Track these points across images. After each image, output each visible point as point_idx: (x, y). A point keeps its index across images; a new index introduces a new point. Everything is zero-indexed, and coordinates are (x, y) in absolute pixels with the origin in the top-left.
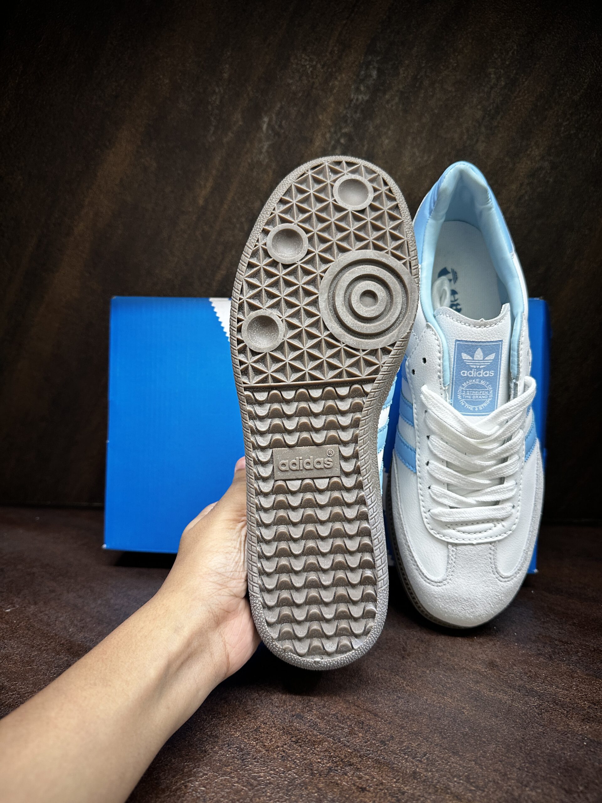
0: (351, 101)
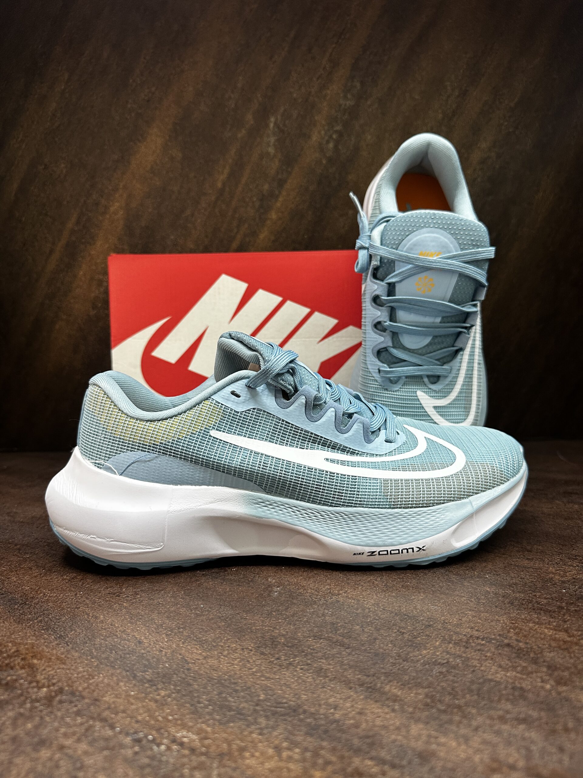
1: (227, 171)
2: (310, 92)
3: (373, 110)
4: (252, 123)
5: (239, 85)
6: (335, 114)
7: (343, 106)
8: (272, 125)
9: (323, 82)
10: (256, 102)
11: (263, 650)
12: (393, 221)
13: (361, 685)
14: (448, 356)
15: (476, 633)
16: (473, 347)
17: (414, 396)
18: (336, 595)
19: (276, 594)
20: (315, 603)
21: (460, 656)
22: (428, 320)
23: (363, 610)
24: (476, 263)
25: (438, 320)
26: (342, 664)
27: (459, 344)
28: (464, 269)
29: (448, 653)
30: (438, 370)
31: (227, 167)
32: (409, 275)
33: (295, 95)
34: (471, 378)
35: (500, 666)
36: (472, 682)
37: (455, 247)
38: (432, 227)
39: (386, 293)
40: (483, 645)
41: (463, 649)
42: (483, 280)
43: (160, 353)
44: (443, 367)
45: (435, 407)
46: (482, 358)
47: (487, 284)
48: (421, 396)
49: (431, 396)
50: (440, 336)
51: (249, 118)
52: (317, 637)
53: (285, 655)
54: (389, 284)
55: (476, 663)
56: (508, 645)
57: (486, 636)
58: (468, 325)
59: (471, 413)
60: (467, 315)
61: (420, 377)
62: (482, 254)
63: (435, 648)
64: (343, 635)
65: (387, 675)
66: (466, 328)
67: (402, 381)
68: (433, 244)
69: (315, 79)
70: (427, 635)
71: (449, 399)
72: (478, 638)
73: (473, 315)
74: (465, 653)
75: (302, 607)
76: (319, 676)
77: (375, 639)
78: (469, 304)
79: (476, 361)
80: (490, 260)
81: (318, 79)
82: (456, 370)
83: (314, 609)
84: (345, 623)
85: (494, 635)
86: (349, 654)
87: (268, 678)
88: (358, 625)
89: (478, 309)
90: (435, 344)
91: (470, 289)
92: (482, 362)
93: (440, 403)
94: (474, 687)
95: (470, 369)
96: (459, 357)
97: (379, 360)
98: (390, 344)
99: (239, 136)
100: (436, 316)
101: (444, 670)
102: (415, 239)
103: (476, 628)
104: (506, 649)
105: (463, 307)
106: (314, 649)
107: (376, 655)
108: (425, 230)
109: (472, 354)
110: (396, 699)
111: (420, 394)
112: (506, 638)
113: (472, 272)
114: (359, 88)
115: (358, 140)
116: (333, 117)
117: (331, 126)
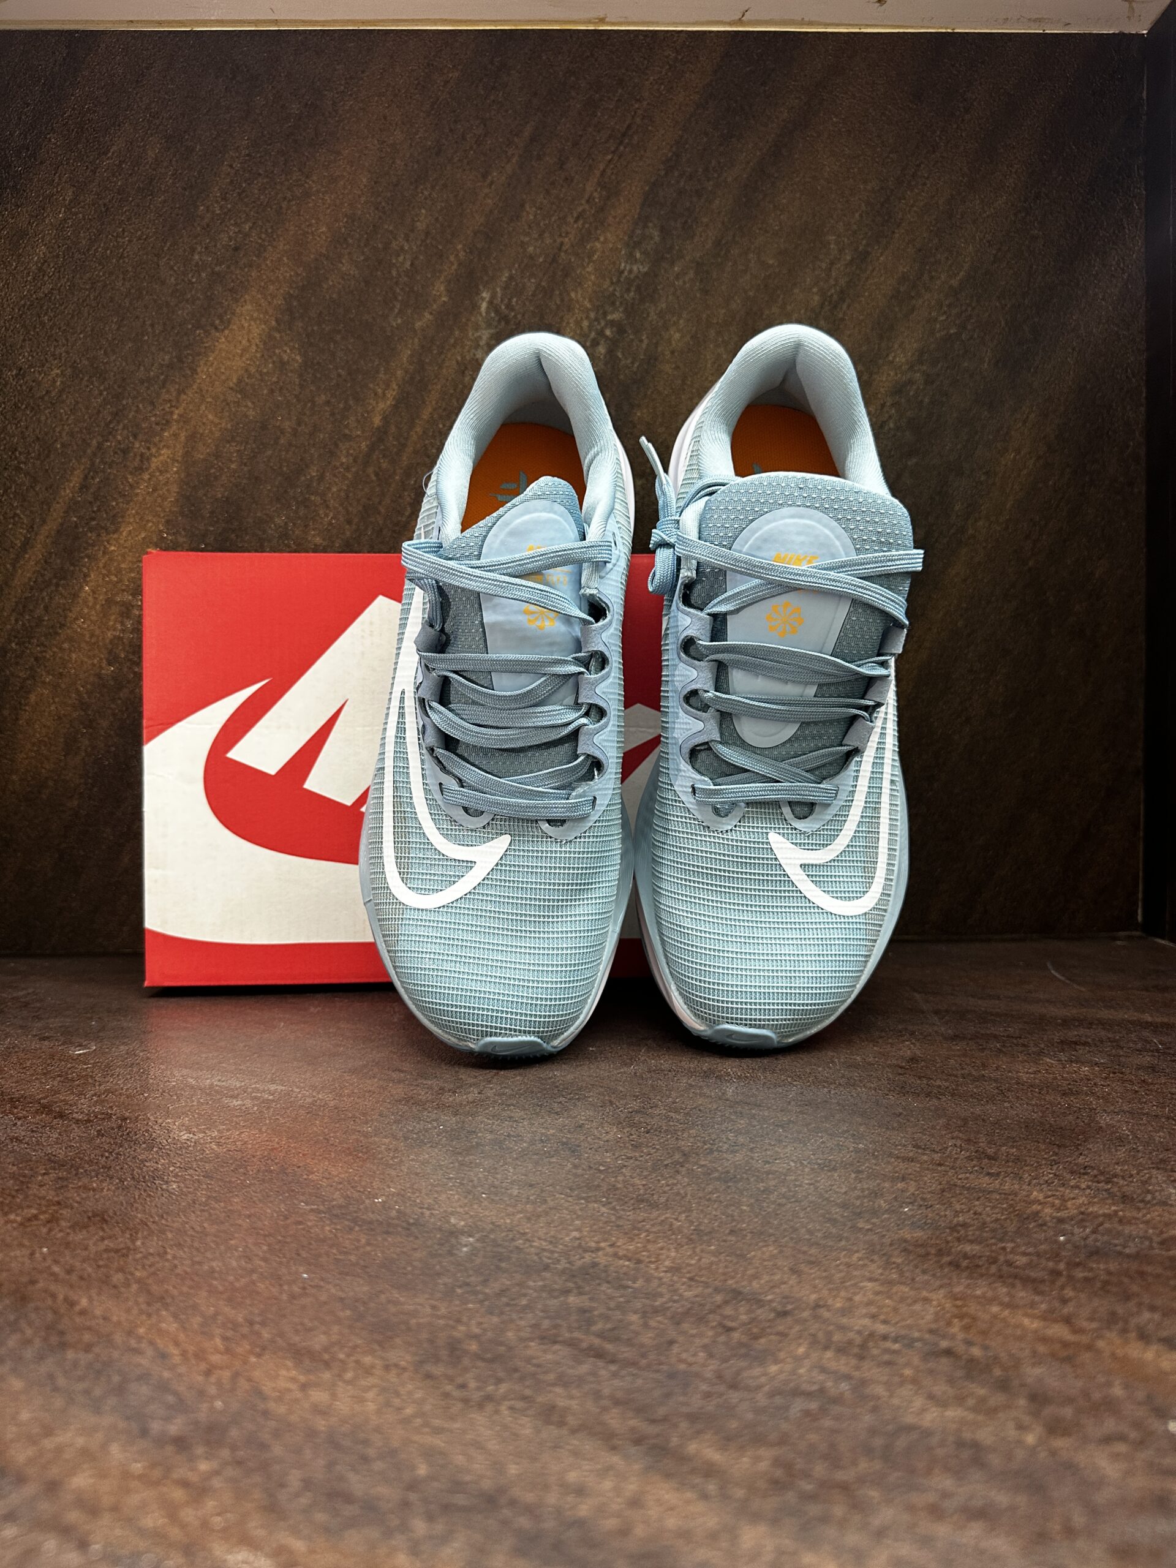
1: (391, 394)
2: (562, 244)
3: (685, 283)
4: (444, 299)
5: (420, 226)
6: (611, 289)
7: (626, 273)
8: (484, 305)
9: (587, 226)
10: (452, 258)
11: (429, 1368)
12: (723, 492)
13: (638, 1442)
14: (830, 763)
15: (882, 1329)
16: (880, 748)
17: (763, 843)
18: (592, 1252)
19: (465, 1249)
20: (546, 1268)
21: (848, 1377)
22: (791, 690)
23: (648, 1280)
24: (886, 579)
25: (811, 691)
26: (597, 1395)
27: (851, 741)
28: (860, 590)
29: (823, 1370)
30: (808, 790)
31: (395, 386)
32: (753, 598)
33: (531, 249)
34: (877, 809)
35: (931, 1397)
36: (873, 1432)
37: (844, 546)
38: (799, 506)
39: (709, 635)
40: (895, 1352)
41: (854, 1362)
42: (899, 613)
43: (243, 752)
44: (821, 786)
45: (803, 866)
46: (898, 772)
47: (907, 623)
48: (777, 842)
49: (796, 844)
50: (816, 723)
51: (440, 289)
52: (549, 1339)
53: (477, 1378)
54: (714, 616)
55: (880, 1390)
56: (948, 1352)
57: (903, 1332)
58: (871, 703)
59: (876, 880)
60: (870, 682)
61: (776, 804)
62: (898, 562)
63: (798, 1360)
64: (600, 1335)
65: (692, 1418)
66: (866, 708)
67: (738, 813)
68: (802, 538)
69: (570, 220)
70: (778, 1334)
71: (832, 850)
72: (885, 1338)
73: (878, 683)
74: (857, 1368)
75: (518, 1277)
76: (548, 1422)
77: (671, 1343)
78: (872, 660)
79: (887, 777)
80: (913, 575)
81: (577, 220)
82: (847, 794)
83: (544, 1280)
84: (609, 1309)
85: (919, 1331)
86: (615, 1375)
87: (438, 1431)
88: (635, 1313)
89: (892, 671)
90: (805, 738)
91: (875, 628)
92: (899, 779)
93: (814, 859)
94: (878, 1442)
95: (874, 791)
96: (853, 766)
97: (693, 767)
98: (716, 736)
99: (418, 325)
100: (807, 684)
101: (813, 1406)
102: (766, 528)
103: (882, 1317)
104: (944, 1360)
105: (859, 666)
106: (538, 1366)
107: (672, 1376)
108: (785, 510)
109: (878, 763)
110: (710, 1471)
111: (775, 838)
112: (944, 1337)
113: (877, 596)
114: (657, 239)
115: (654, 341)
116: (606, 294)
117: (601, 312)
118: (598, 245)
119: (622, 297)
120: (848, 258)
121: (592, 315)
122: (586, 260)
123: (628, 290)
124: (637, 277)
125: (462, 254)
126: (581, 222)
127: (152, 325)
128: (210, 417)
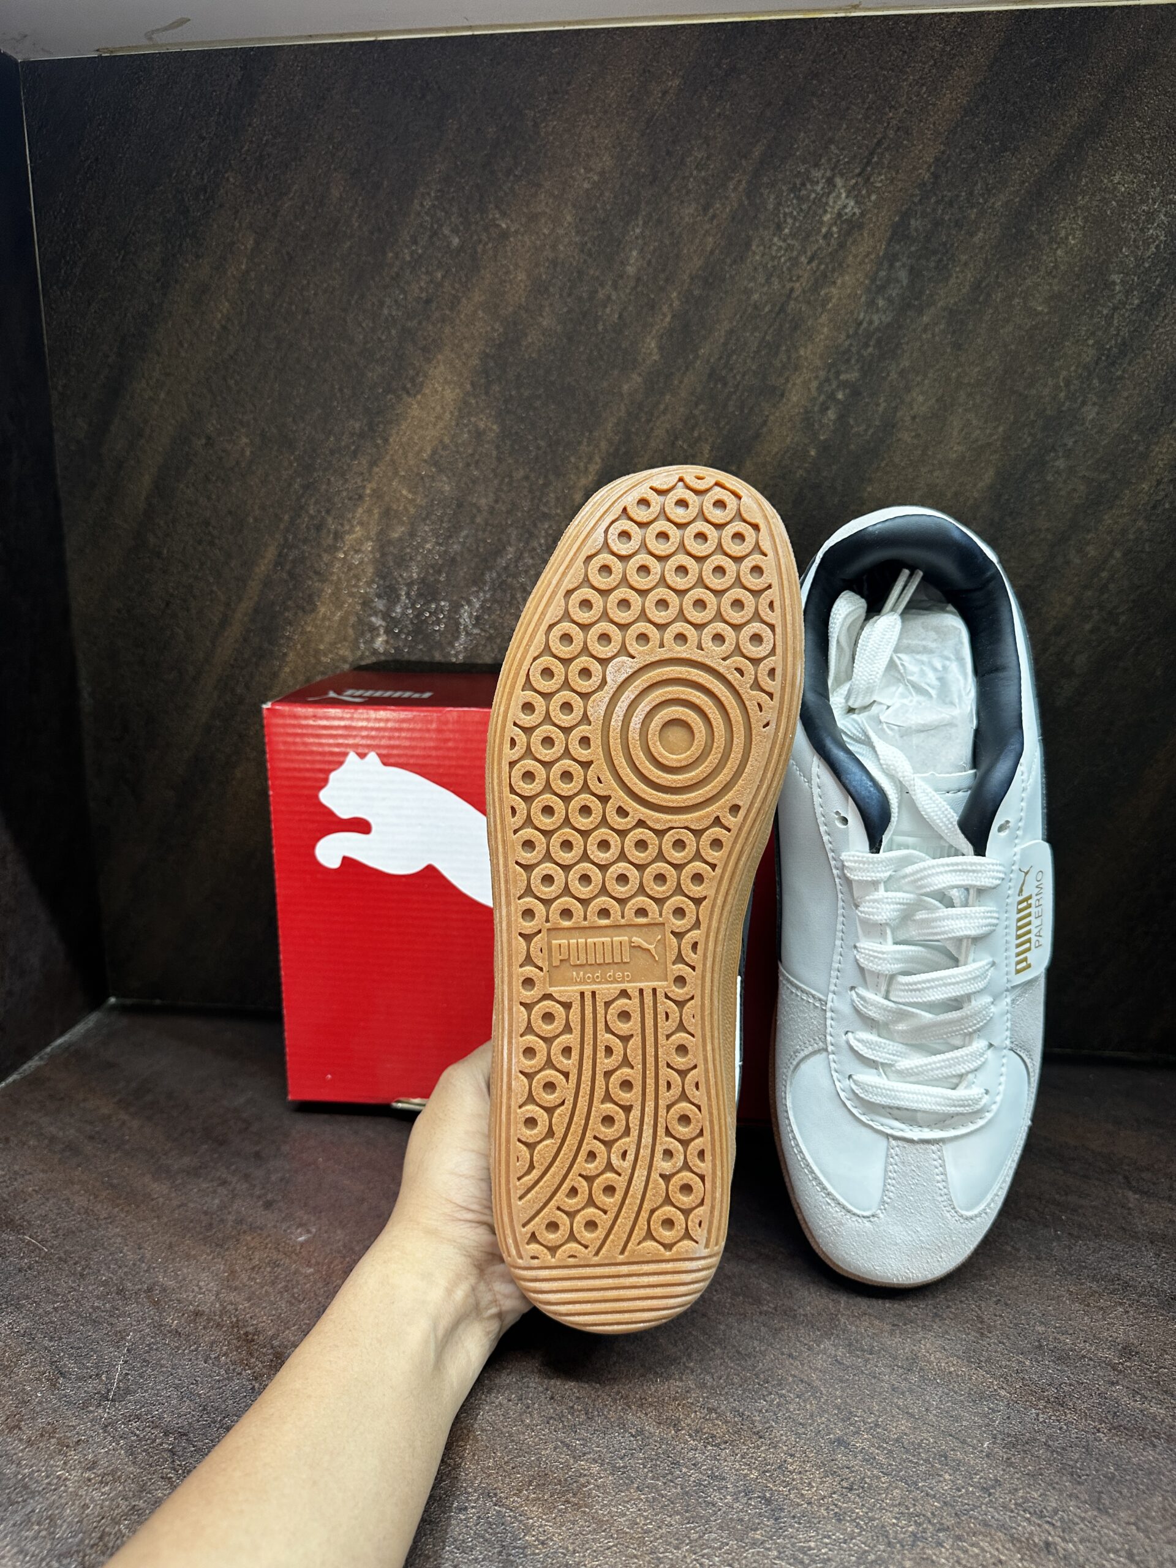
0: (861, 323)
3: (933, 336)
6: (847, 343)
9: (823, 267)
10: (665, 309)
114: (905, 282)
115: (893, 405)
116: (842, 349)
117: (833, 371)
118: (834, 291)
119: (858, 353)
120: (1136, 302)
121: (822, 374)
122: (820, 310)
123: (866, 345)
124: (878, 329)
125: (676, 303)
126: (814, 264)
127: (341, 390)
128: (404, 492)
